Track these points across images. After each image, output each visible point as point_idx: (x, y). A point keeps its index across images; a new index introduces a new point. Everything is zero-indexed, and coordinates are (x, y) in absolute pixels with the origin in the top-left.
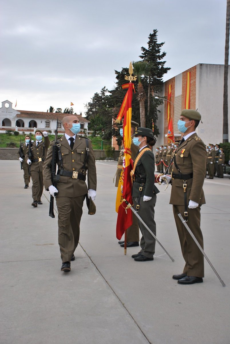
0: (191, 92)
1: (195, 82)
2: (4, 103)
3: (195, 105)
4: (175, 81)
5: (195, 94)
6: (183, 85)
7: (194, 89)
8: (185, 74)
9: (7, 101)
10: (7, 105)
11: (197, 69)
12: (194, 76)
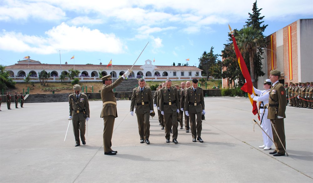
0: (292, 42)
1: (296, 34)
2: (146, 61)
3: (297, 51)
4: (276, 35)
5: (297, 43)
6: (283, 37)
7: (295, 39)
8: (285, 29)
9: (149, 60)
10: (148, 63)
11: (297, 24)
12: (294, 29)
